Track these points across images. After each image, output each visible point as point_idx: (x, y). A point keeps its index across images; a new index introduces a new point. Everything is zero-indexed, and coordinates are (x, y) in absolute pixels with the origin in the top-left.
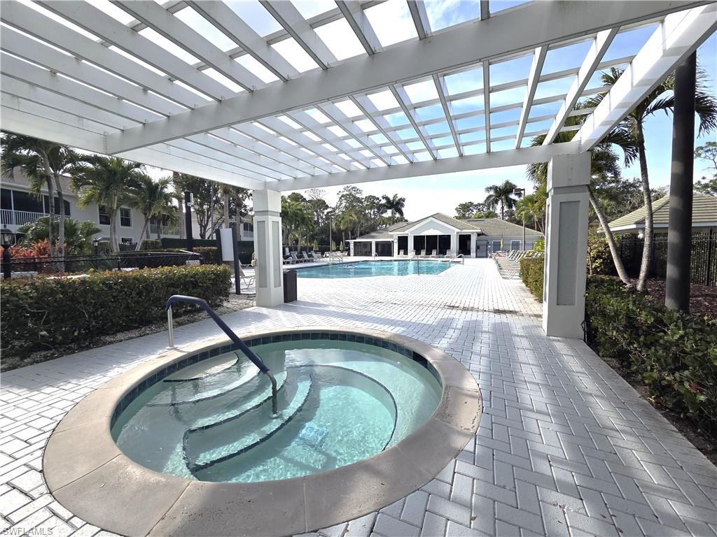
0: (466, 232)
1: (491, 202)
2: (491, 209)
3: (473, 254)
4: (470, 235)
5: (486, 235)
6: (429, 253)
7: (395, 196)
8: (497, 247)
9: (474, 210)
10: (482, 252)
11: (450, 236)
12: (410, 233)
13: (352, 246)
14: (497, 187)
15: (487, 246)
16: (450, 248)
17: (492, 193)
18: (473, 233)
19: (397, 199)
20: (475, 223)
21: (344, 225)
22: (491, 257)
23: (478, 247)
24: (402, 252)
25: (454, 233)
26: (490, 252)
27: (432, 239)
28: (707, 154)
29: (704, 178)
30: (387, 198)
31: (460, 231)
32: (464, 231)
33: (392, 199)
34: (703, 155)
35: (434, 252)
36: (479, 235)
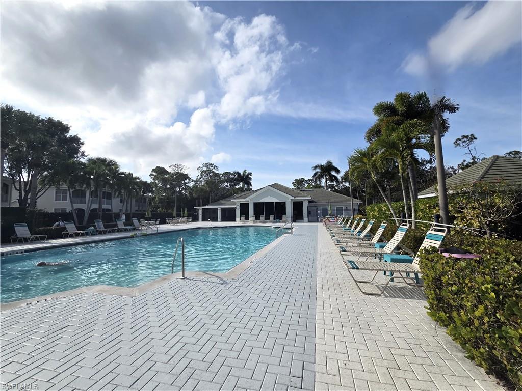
0: (298, 199)
1: (317, 177)
2: (318, 182)
3: (306, 219)
4: (302, 202)
5: (315, 202)
6: (267, 218)
7: (245, 171)
8: (325, 212)
9: (306, 184)
10: (313, 218)
11: (285, 202)
12: (251, 200)
13: (200, 212)
14: (322, 166)
15: (317, 212)
16: (285, 214)
17: (318, 170)
18: (305, 200)
19: (246, 174)
20: (306, 192)
21: (195, 194)
22: (321, 221)
23: (309, 213)
24: (243, 218)
25: (288, 200)
26: (320, 217)
27: (269, 205)
28: (464, 144)
29: (464, 161)
30: (238, 173)
31: (293, 198)
32: (296, 198)
33: (242, 174)
34: (461, 145)
35: (272, 218)
36: (310, 202)
